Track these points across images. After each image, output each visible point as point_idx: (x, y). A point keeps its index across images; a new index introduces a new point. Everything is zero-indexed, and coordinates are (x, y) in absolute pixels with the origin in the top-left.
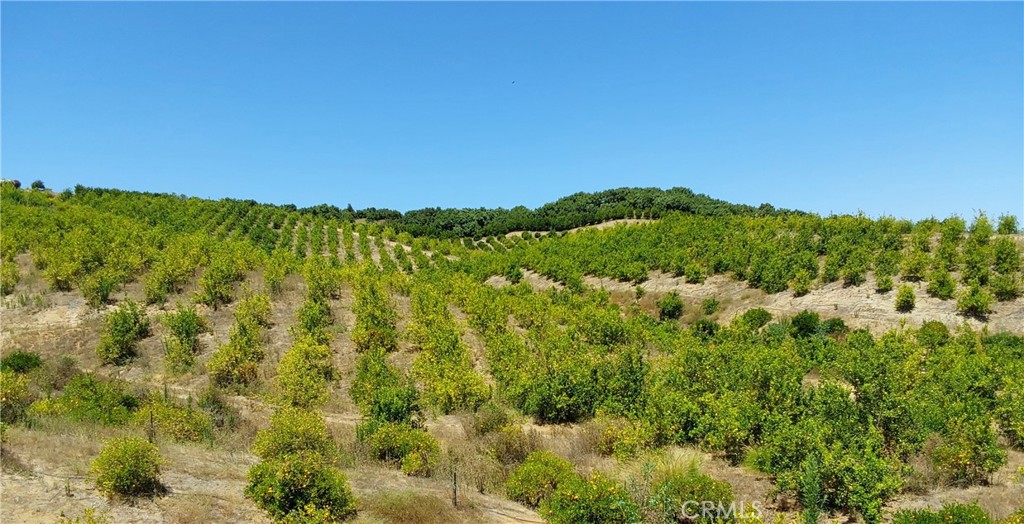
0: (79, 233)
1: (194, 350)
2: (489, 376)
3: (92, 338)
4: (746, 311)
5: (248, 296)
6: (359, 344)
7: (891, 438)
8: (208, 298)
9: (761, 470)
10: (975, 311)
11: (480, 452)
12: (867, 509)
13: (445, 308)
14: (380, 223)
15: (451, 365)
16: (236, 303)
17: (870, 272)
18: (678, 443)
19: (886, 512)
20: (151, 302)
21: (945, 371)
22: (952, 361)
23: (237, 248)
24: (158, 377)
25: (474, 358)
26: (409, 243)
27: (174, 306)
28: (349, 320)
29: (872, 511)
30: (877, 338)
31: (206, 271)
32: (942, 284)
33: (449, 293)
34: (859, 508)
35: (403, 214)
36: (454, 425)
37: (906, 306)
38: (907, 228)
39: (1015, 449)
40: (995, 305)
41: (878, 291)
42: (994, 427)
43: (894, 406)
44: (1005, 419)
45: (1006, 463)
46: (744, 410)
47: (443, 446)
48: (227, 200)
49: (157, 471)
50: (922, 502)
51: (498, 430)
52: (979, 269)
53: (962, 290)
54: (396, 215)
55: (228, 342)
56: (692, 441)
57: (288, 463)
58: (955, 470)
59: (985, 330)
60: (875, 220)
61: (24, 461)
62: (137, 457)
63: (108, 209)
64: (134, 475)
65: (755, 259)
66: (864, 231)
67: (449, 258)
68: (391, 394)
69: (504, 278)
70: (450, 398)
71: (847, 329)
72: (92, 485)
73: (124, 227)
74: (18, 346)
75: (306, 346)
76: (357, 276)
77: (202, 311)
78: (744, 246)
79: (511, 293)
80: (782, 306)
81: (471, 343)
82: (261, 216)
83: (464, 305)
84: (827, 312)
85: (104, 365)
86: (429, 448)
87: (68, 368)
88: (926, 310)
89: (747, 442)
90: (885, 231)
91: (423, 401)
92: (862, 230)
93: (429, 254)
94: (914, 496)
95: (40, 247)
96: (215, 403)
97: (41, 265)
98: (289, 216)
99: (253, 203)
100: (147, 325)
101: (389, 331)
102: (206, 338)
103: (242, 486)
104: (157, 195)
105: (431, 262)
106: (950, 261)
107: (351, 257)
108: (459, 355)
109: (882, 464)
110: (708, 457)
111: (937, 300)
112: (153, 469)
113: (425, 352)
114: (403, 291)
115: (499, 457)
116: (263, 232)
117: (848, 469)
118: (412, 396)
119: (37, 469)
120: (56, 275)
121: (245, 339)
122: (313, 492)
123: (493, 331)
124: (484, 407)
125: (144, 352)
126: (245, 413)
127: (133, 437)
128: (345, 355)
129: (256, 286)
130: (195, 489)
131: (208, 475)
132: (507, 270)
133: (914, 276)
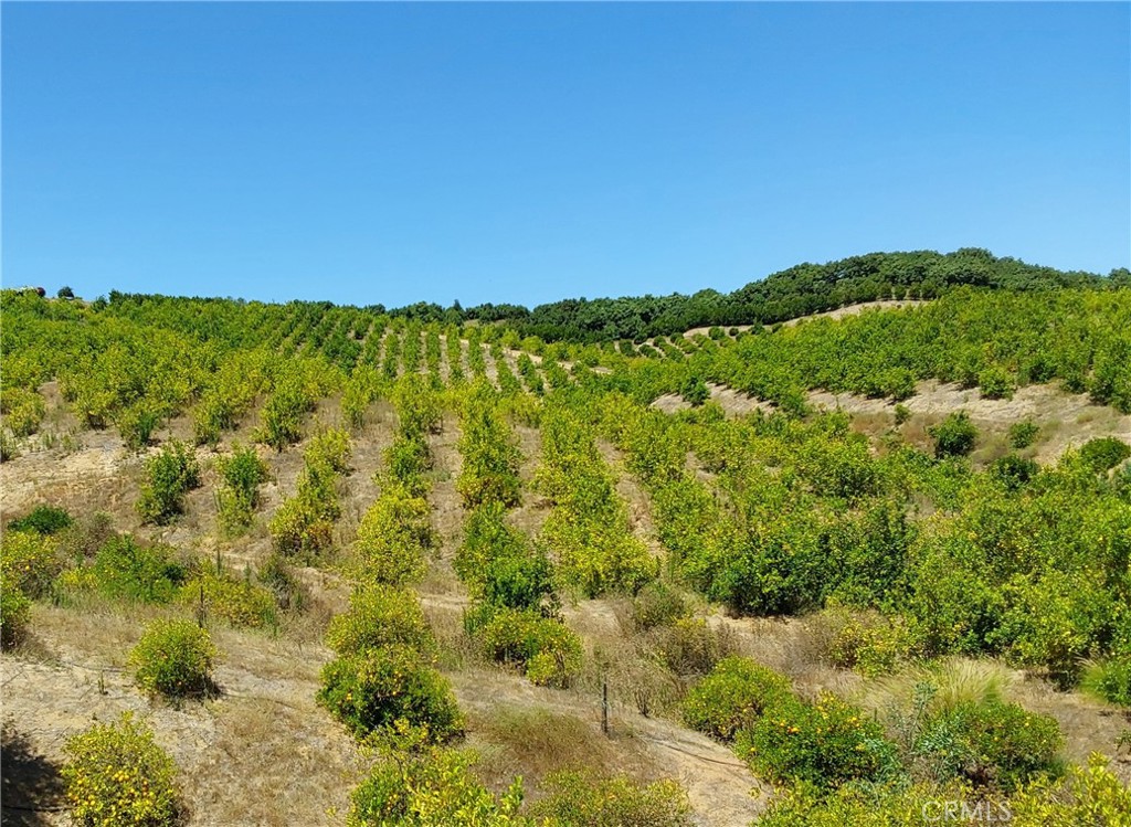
0: (116, 352)
1: (254, 506)
2: (656, 543)
3: (130, 489)
4: (1086, 442)
5: (321, 431)
6: (468, 496)
8: (271, 435)
11: (642, 656)
13: (591, 445)
14: (498, 324)
15: (599, 526)
16: (306, 442)
18: (966, 653)
20: (202, 442)
23: (308, 368)
24: (209, 540)
25: (633, 517)
26: (539, 352)
27: (229, 447)
28: (453, 464)
31: (269, 399)
33: (597, 422)
35: (531, 310)
36: (603, 614)
46: (1082, 602)
47: (586, 644)
48: (296, 302)
49: (208, 665)
51: (670, 624)
54: (521, 313)
55: (295, 494)
56: (991, 650)
57: (372, 661)
61: (50, 648)
62: (184, 646)
63: (150, 322)
64: (180, 668)
65: (1102, 358)
67: (598, 371)
68: (510, 568)
69: (680, 397)
70: (597, 575)
72: (130, 680)
73: (169, 344)
74: (43, 500)
75: (396, 499)
76: (466, 401)
77: (263, 453)
78: (1082, 338)
79: (692, 420)
81: (629, 495)
82: (338, 323)
83: (619, 440)
85: (144, 525)
86: (566, 647)
87: (101, 528)
89: (1085, 654)
91: (557, 579)
93: (568, 366)
95: (69, 373)
96: (279, 576)
97: (70, 396)
98: (375, 321)
99: (329, 306)
100: (196, 472)
101: (509, 477)
102: (268, 489)
103: (314, 689)
104: (208, 300)
105: (571, 378)
107: (458, 374)
108: (611, 512)
110: (1018, 675)
112: (203, 662)
113: (561, 508)
114: (530, 421)
115: (670, 664)
116: (340, 344)
118: (542, 571)
119: (65, 658)
120: (88, 409)
121: (317, 490)
122: (406, 703)
123: (662, 476)
124: (648, 589)
125: (192, 507)
126: (316, 591)
127: (177, 619)
128: (448, 512)
129: (332, 416)
130: (255, 691)
131: (270, 672)
132: (685, 385)
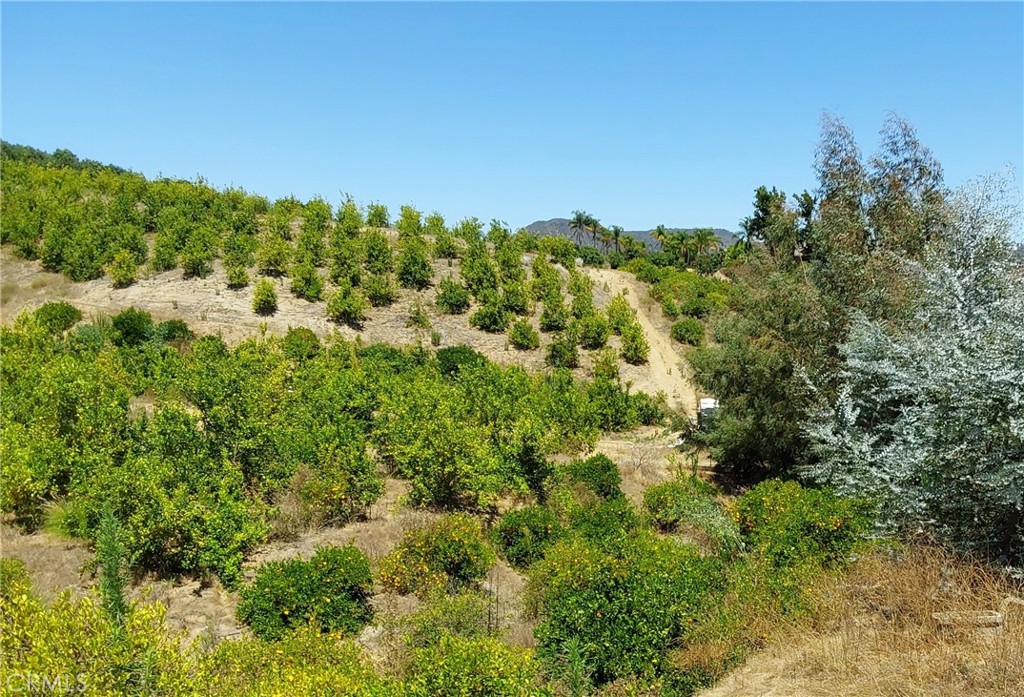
4: (42, 305)
7: (253, 475)
9: (73, 534)
10: (347, 317)
12: (224, 568)
17: (218, 260)
19: (249, 568)
21: (314, 388)
22: (323, 377)
29: (230, 569)
30: (231, 349)
32: (308, 282)
34: (213, 569)
37: (266, 307)
38: (261, 207)
39: (394, 477)
40: (369, 311)
41: (231, 287)
42: (371, 452)
43: (253, 434)
44: (383, 443)
45: (384, 493)
50: (293, 549)
52: (349, 267)
53: (331, 290)
58: (329, 507)
59: (358, 339)
60: (221, 190)
65: (50, 229)
66: (207, 204)
71: (193, 336)
78: (31, 209)
80: (96, 299)
84: (162, 311)
88: (292, 314)
89: (48, 496)
90: (235, 208)
92: (203, 204)
94: (282, 544)
106: (316, 255)
109: (240, 509)
111: (303, 302)
117: (197, 519)
133: (274, 270)
